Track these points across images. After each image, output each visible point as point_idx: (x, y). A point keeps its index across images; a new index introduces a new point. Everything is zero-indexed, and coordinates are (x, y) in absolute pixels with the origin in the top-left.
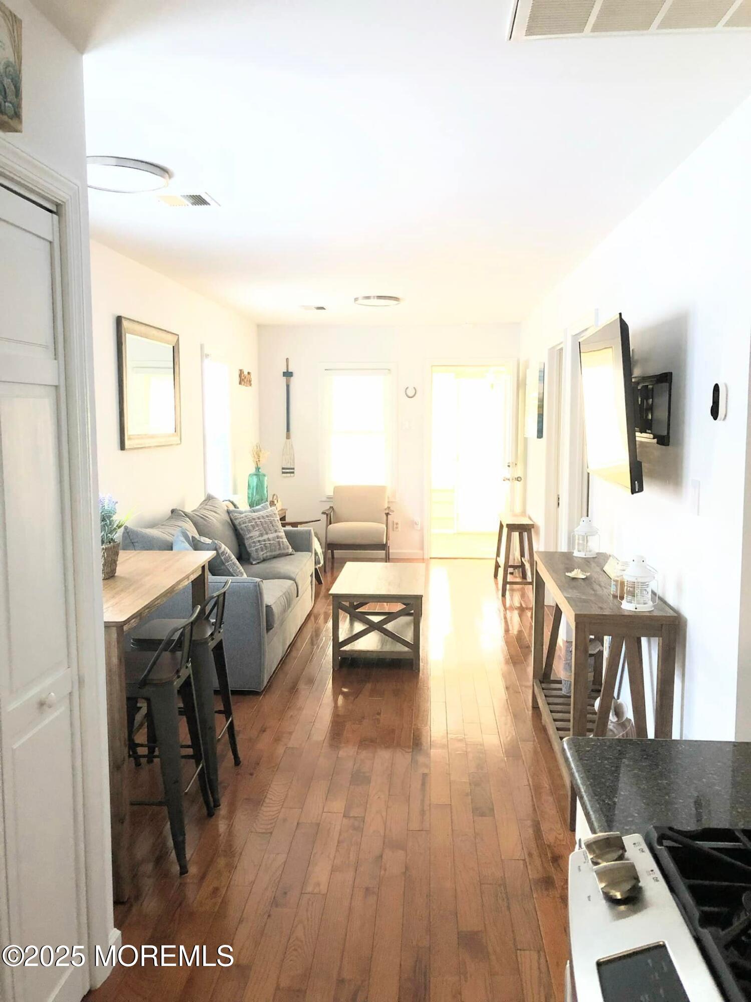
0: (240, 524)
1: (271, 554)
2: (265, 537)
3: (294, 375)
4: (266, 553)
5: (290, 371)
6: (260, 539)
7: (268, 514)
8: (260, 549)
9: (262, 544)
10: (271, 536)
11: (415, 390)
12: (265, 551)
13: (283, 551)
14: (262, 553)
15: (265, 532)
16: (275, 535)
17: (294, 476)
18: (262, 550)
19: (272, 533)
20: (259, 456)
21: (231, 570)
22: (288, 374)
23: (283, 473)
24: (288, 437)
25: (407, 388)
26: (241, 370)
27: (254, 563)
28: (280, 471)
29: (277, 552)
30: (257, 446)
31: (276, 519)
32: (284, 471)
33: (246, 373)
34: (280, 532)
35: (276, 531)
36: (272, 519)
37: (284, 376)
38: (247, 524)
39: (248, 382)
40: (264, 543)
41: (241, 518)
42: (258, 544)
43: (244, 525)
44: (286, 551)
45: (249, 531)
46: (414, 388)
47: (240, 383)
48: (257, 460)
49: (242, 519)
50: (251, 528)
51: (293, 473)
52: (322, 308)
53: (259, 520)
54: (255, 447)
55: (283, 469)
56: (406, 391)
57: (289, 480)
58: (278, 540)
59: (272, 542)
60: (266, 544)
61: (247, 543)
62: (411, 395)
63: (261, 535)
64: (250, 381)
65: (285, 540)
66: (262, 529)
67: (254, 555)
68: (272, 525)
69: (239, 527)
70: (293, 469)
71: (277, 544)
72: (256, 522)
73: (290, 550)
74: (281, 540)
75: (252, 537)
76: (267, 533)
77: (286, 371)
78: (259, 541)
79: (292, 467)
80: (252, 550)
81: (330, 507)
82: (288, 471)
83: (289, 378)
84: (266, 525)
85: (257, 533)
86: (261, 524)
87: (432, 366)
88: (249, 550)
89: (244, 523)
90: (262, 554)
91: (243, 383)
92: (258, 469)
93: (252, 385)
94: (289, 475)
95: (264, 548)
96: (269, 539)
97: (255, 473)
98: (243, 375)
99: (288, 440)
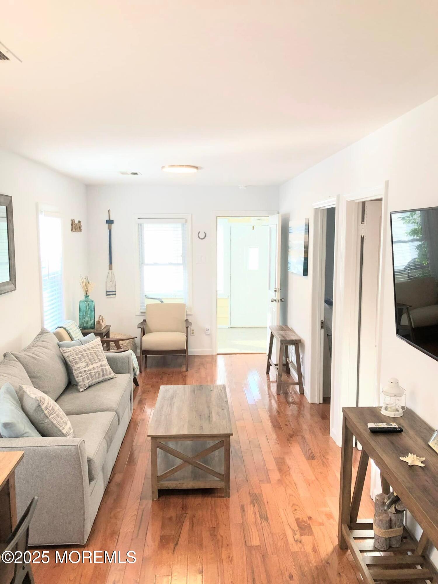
0: (68, 357)
1: (95, 381)
2: (91, 367)
3: (115, 222)
4: (92, 381)
5: (111, 219)
6: (86, 369)
7: (93, 346)
8: (86, 378)
9: (88, 374)
10: (95, 366)
11: (205, 234)
12: (91, 379)
13: (106, 377)
14: (88, 381)
15: (90, 363)
16: (99, 364)
17: (116, 297)
18: (88, 379)
19: (96, 363)
20: (87, 286)
21: (55, 422)
22: (110, 222)
23: (107, 295)
24: (111, 268)
25: (200, 232)
26: (72, 220)
27: (81, 390)
28: (105, 293)
29: (101, 379)
30: (86, 279)
31: (99, 349)
32: (108, 293)
33: (76, 222)
34: (103, 361)
35: (100, 361)
36: (97, 349)
37: (106, 223)
38: (75, 357)
39: (79, 229)
40: (90, 372)
41: (69, 352)
42: (85, 374)
43: (72, 358)
44: (109, 376)
45: (77, 363)
46: (204, 232)
47: (72, 230)
48: (86, 290)
49: (71, 353)
50: (78, 360)
51: (115, 294)
52: (136, 174)
53: (86, 352)
54: (84, 280)
55: (107, 292)
56: (198, 235)
57: (111, 299)
58: (102, 368)
59: (96, 370)
60: (91, 373)
61: (75, 373)
62: (202, 237)
63: (87, 365)
64: (80, 227)
65: (108, 367)
66: (88, 360)
67: (81, 383)
68: (97, 356)
69: (67, 360)
70: (115, 292)
71: (101, 372)
72: (82, 354)
73: (113, 374)
74: (104, 368)
75: (79, 368)
76: (92, 364)
77: (108, 219)
78: (85, 371)
79: (114, 290)
80: (79, 379)
81: (144, 320)
82: (111, 293)
83: (110, 224)
84: (92, 356)
85: (84, 364)
86: (87, 355)
87: (217, 216)
88: (77, 379)
89: (72, 356)
90: (87, 383)
91: (74, 230)
92: (87, 296)
93: (82, 231)
94: (112, 296)
95: (90, 376)
96: (94, 369)
97: (84, 300)
98: (74, 224)
99: (111, 271)
